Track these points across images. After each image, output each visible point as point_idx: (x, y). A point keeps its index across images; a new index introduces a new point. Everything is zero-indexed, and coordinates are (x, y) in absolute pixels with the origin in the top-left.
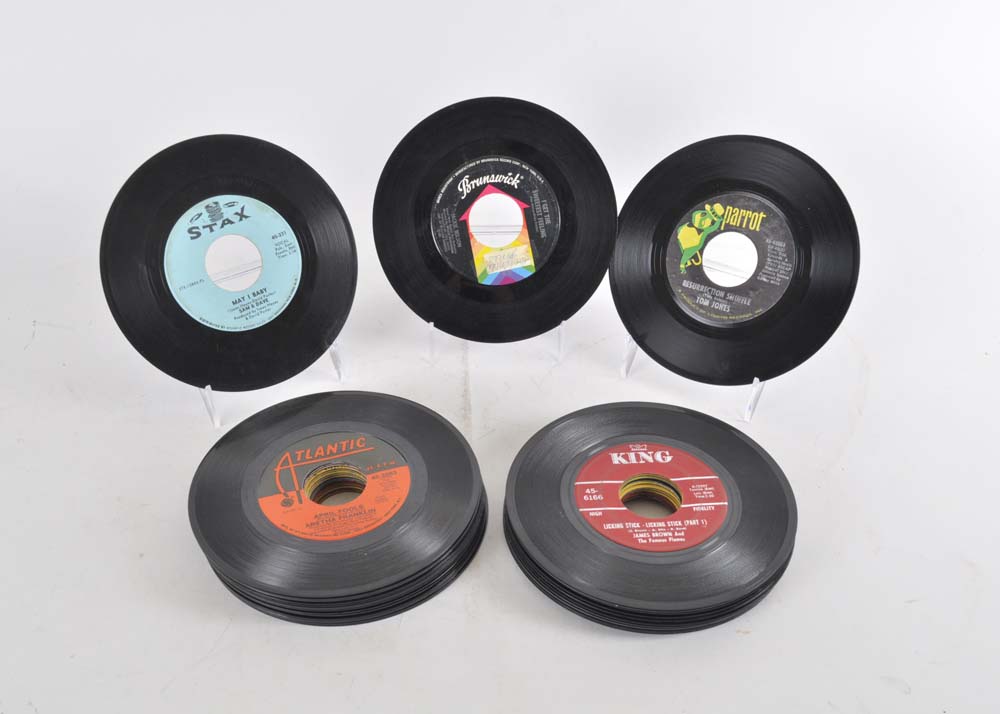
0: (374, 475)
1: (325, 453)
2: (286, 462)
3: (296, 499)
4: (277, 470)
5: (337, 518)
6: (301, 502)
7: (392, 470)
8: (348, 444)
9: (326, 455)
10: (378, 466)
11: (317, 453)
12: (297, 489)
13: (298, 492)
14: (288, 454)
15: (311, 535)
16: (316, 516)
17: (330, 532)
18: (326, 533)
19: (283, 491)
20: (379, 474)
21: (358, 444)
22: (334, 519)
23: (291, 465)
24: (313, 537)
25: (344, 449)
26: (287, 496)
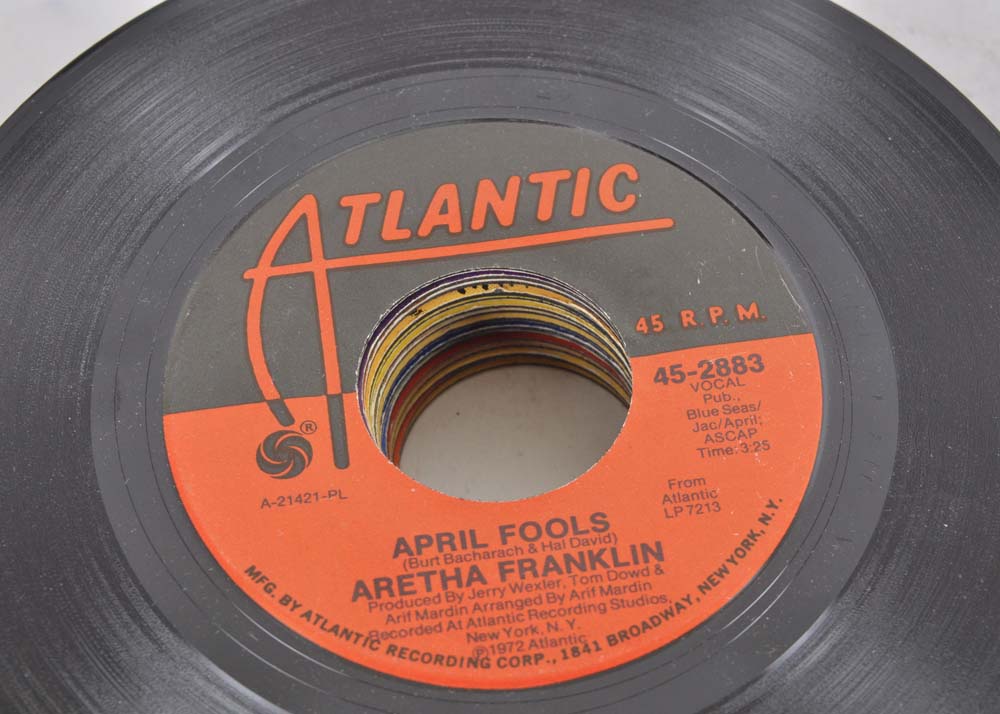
0: (667, 360)
1: (466, 219)
2: (296, 245)
3: (321, 443)
4: (261, 273)
5: (490, 569)
6: (342, 459)
7: (743, 349)
8: (566, 188)
9: (467, 234)
10: (688, 318)
11: (433, 218)
12: (334, 388)
13: (336, 406)
14: (308, 206)
15: (372, 641)
16: (401, 546)
17: (455, 644)
18: (437, 644)
19: (271, 392)
20: (688, 358)
21: (607, 198)
22: (476, 575)
23: (319, 266)
24: (379, 659)
25: (544, 213)
26: (286, 417)
